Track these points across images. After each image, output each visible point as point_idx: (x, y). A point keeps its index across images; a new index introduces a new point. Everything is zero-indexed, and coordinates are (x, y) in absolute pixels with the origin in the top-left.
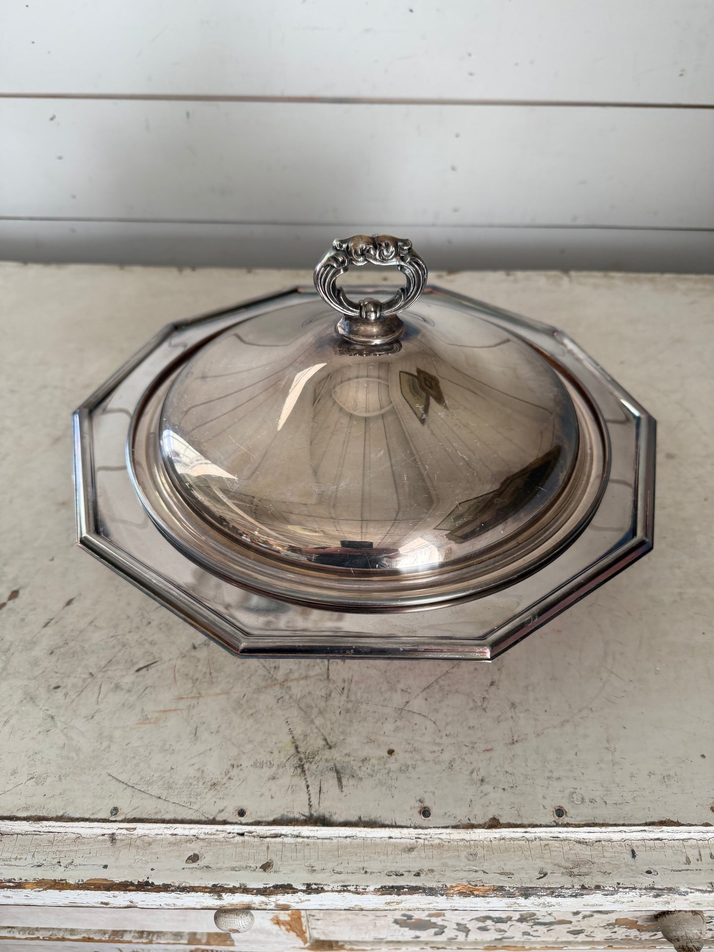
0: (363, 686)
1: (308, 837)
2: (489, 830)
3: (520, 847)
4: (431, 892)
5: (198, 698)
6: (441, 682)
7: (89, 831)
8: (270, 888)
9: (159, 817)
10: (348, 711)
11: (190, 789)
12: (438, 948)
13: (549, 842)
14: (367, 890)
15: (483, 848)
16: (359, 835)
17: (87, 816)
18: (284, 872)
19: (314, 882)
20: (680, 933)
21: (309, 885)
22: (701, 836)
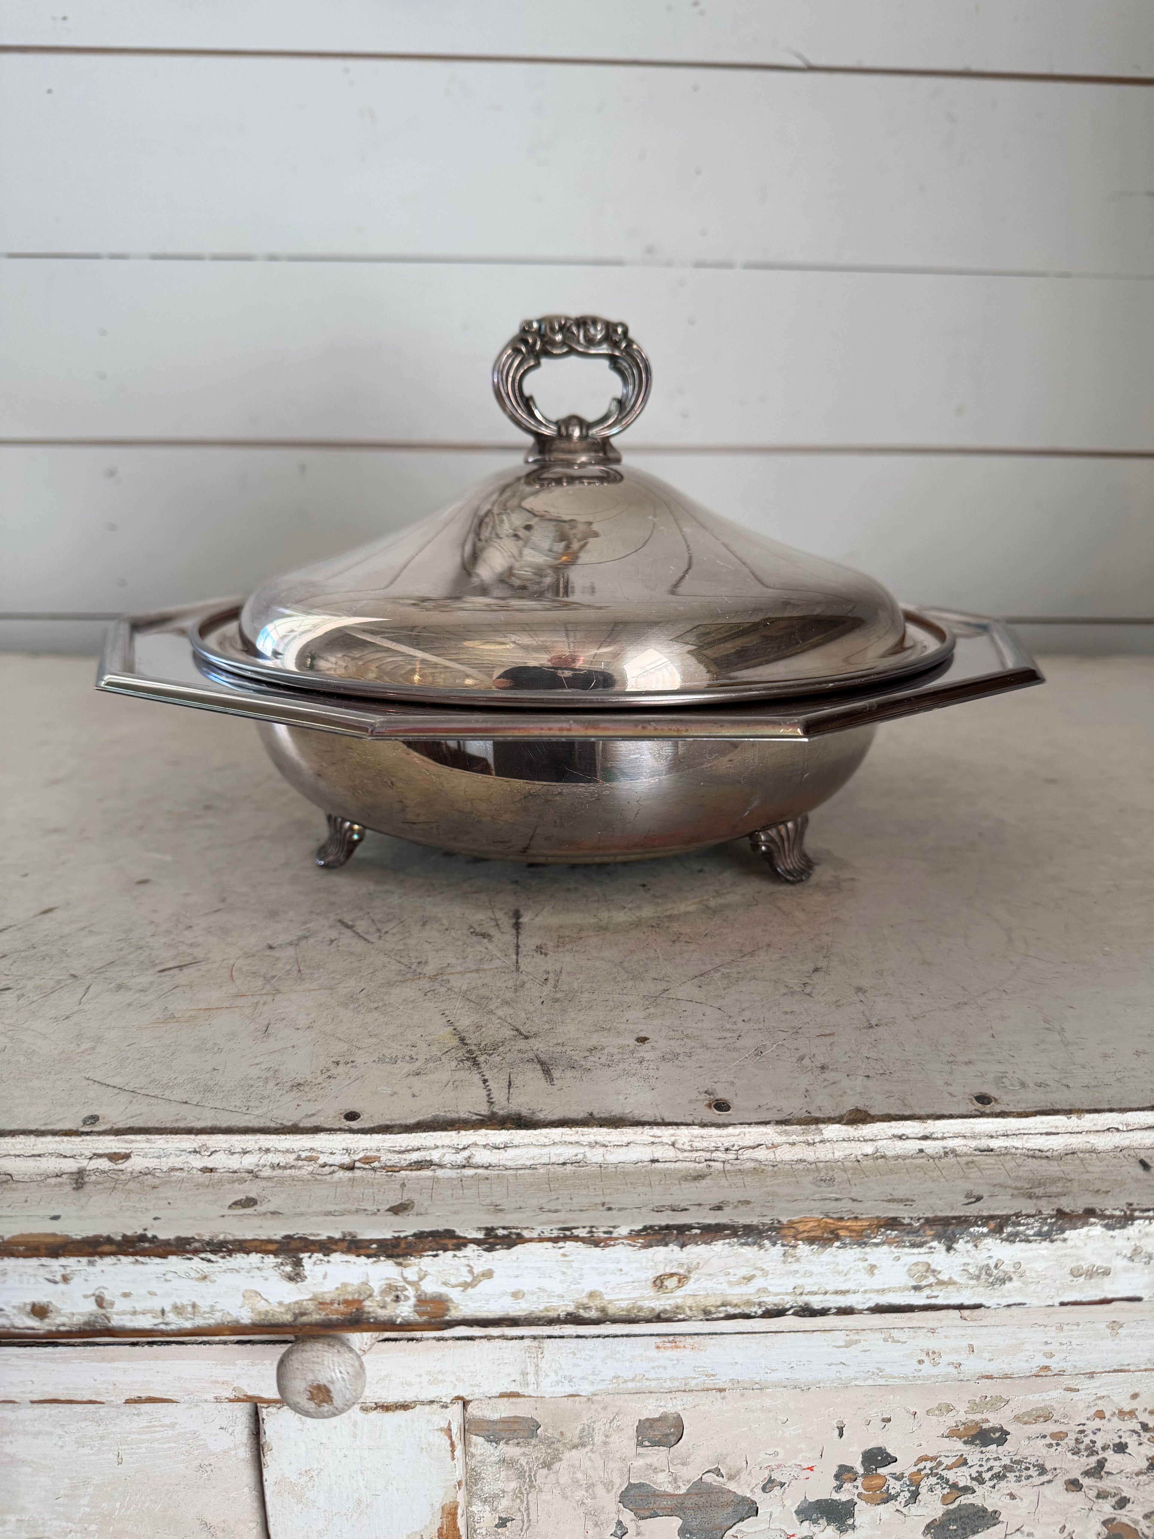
0: (581, 976)
3: (919, 1166)
5: (274, 995)
6: (724, 970)
7: (31, 1164)
8: (406, 1237)
10: (556, 1000)
11: (249, 1092)
13: (975, 1158)
14: (614, 1235)
15: (845, 1170)
16: (591, 1155)
17: (34, 1127)
18: (438, 1214)
19: (502, 1225)
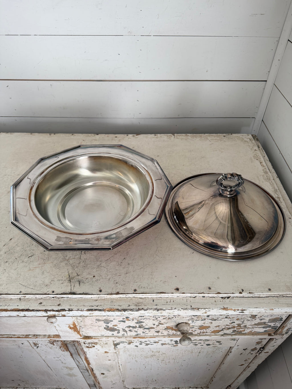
0: (89, 260)
1: (70, 298)
2: (116, 295)
3: (125, 299)
4: (100, 310)
5: (44, 264)
6: (111, 259)
7: (14, 297)
8: (59, 310)
9: (32, 293)
11: (40, 286)
12: (120, 338)
13: (132, 298)
14: (84, 310)
15: (115, 300)
16: (83, 297)
17: (13, 293)
18: (63, 306)
19: (71, 308)
20: (181, 329)
21: (69, 309)
22: (171, 296)
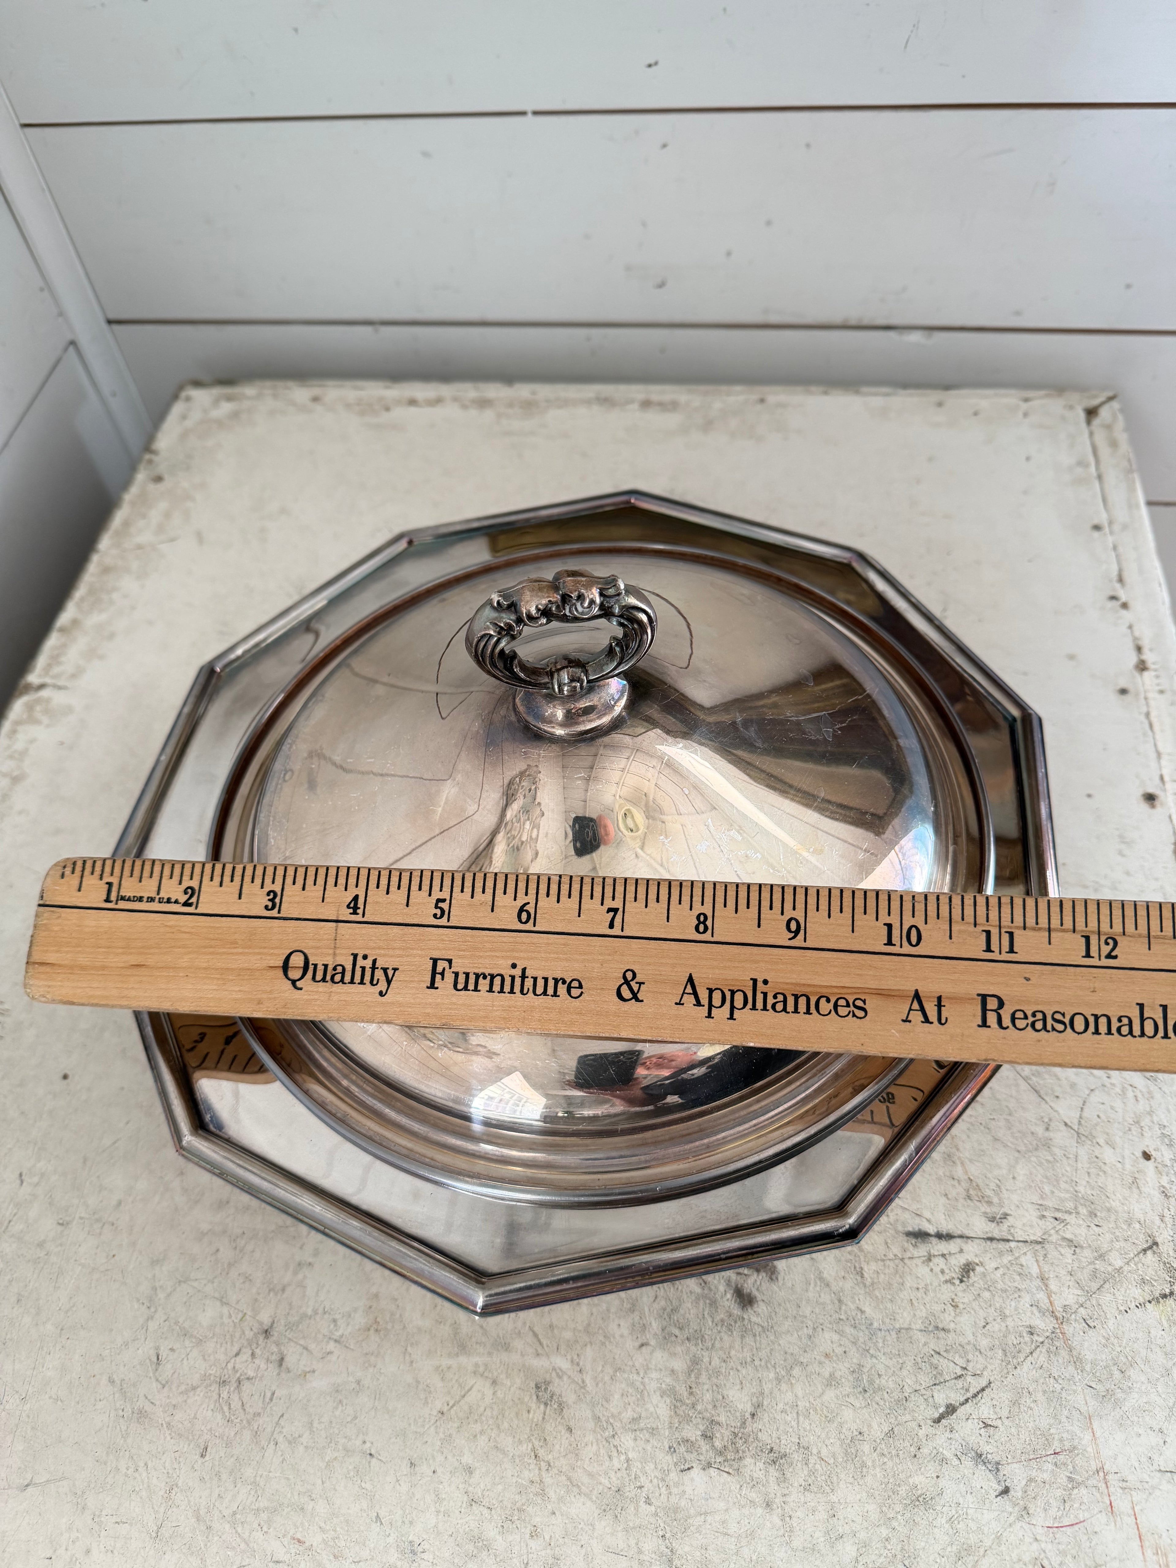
0: (1047, 1189)
5: (1105, 1474)
10: (1093, 1214)
